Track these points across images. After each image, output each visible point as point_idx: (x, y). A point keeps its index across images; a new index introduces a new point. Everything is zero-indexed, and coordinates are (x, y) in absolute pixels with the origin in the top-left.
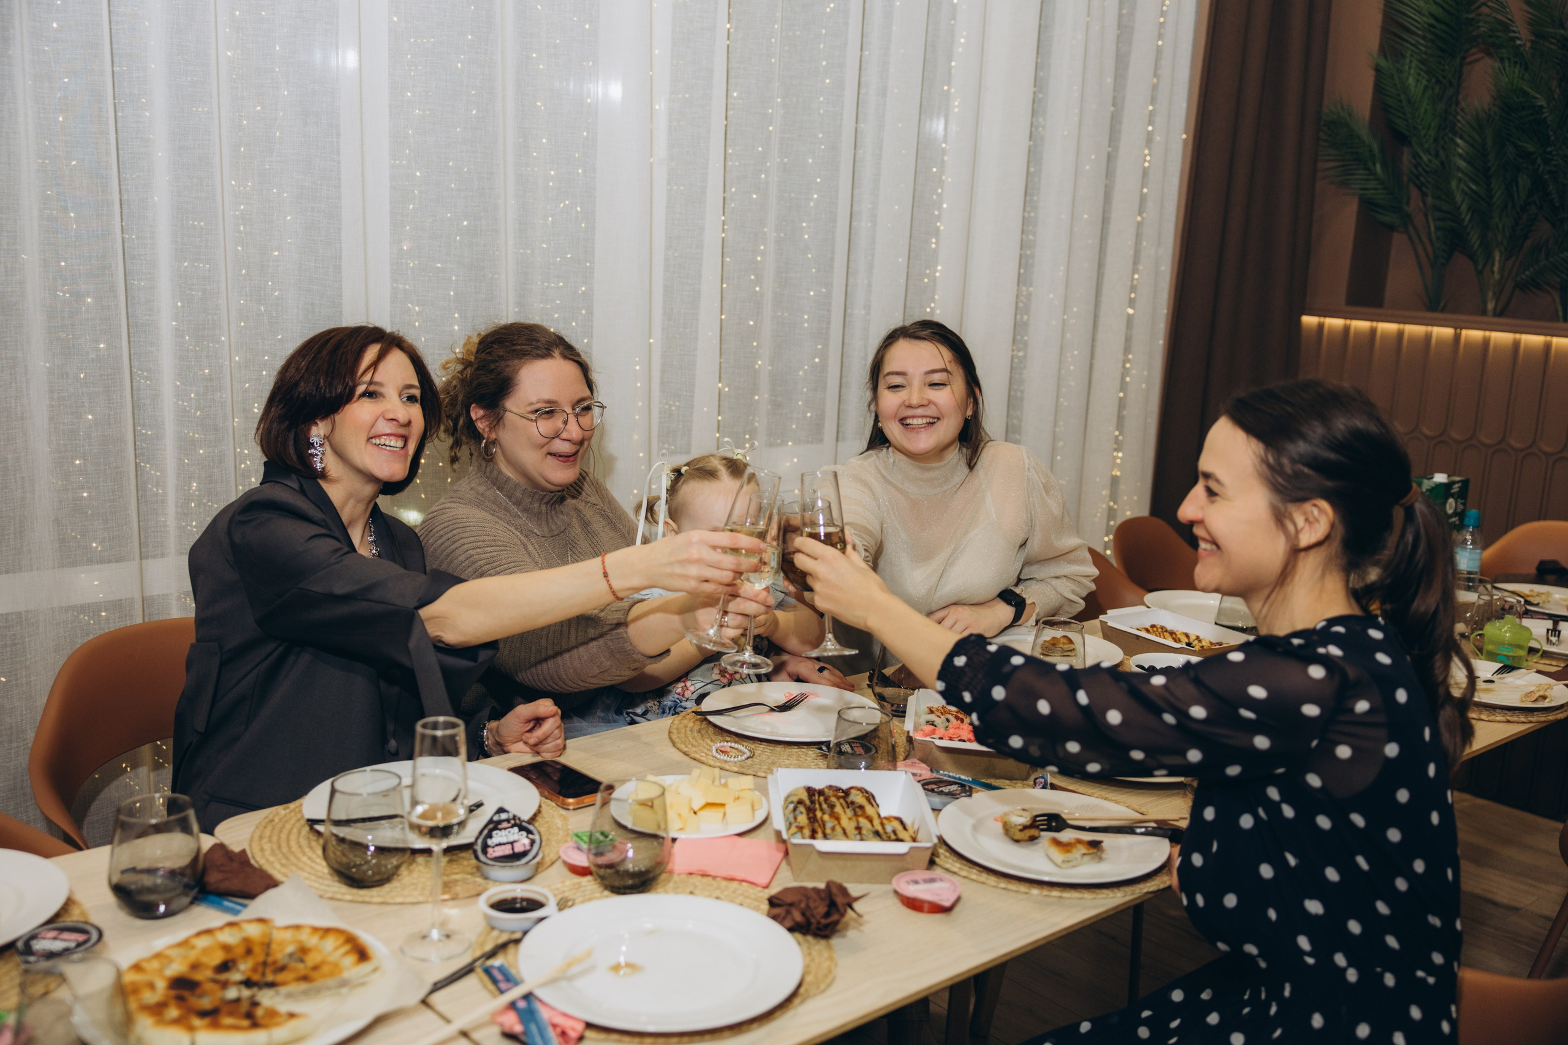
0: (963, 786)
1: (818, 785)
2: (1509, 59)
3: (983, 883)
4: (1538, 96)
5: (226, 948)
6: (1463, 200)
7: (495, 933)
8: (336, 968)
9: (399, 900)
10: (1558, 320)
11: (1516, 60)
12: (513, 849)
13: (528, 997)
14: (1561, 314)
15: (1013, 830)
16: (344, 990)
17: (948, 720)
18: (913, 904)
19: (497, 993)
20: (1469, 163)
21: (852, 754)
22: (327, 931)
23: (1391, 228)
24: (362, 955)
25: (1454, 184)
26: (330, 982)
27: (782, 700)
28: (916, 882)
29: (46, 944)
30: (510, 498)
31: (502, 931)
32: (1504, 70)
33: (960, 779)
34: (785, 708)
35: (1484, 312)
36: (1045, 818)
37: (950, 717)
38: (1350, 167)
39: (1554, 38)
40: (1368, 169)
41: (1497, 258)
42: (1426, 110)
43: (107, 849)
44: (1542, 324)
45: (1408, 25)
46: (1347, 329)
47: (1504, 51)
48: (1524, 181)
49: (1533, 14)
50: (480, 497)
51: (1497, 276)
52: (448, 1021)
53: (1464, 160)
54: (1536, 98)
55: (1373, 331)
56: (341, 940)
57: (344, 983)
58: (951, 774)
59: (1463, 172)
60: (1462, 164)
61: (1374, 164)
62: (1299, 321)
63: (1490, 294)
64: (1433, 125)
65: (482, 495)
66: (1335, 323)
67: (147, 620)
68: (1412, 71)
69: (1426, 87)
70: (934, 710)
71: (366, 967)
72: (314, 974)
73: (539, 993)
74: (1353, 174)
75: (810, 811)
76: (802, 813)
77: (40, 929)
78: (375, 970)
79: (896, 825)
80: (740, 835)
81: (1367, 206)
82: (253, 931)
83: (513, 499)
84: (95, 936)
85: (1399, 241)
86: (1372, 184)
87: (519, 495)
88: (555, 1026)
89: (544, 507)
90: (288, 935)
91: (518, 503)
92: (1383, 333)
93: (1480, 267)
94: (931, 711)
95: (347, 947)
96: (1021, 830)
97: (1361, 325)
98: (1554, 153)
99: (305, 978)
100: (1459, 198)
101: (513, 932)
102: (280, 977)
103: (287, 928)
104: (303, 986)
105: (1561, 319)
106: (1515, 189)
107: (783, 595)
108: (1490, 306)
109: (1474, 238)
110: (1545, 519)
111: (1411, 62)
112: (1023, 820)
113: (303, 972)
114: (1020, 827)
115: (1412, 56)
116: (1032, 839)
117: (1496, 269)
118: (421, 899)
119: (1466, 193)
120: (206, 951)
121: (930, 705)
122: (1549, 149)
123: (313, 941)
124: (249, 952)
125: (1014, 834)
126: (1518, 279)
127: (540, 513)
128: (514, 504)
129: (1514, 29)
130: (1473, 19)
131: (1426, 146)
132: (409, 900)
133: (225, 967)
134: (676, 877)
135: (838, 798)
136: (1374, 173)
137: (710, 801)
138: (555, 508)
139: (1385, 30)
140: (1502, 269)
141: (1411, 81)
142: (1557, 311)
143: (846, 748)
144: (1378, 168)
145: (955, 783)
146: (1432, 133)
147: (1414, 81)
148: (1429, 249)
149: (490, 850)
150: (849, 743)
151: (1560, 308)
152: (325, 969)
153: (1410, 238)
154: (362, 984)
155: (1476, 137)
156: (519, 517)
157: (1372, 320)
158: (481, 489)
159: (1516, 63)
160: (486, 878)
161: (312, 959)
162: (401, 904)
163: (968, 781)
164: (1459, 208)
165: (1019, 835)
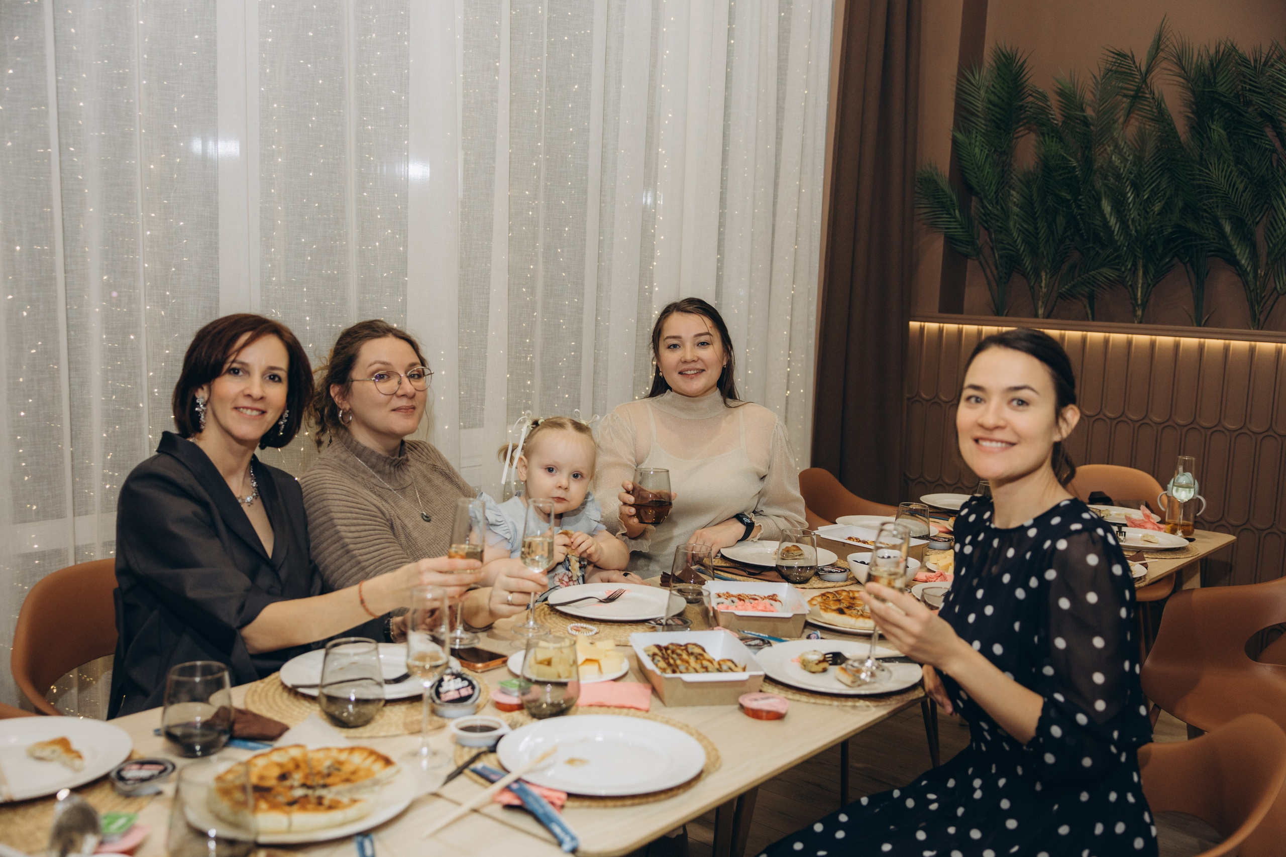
0: (762, 640)
1: (664, 644)
2: (1048, 134)
3: (798, 701)
4: (1072, 160)
5: (280, 765)
6: (1019, 235)
7: (466, 750)
8: (369, 773)
9: (382, 734)
10: (1088, 320)
11: (1053, 134)
12: (459, 693)
13: (518, 781)
14: (1090, 316)
15: (811, 664)
16: (377, 788)
17: (733, 602)
18: (755, 714)
19: (487, 783)
20: (1020, 208)
21: (675, 625)
22: (352, 750)
23: (966, 256)
24: (388, 762)
25: (1011, 224)
26: (367, 782)
27: (605, 596)
28: (756, 700)
29: (132, 773)
30: (366, 463)
31: (471, 748)
32: (1045, 141)
33: (759, 636)
34: (610, 599)
35: (1036, 316)
36: (831, 655)
37: (734, 599)
38: (937, 213)
39: (1077, 119)
40: (950, 214)
41: (1044, 277)
42: (988, 172)
43: (159, 711)
44: (1079, 322)
45: (975, 111)
46: (941, 331)
47: (1044, 128)
48: (1061, 220)
49: (1064, 103)
50: (342, 463)
51: (1044, 290)
52: (459, 804)
53: (1017, 206)
54: (1071, 161)
55: (960, 332)
56: (365, 754)
57: (376, 783)
58: (753, 633)
59: (1017, 215)
60: (1016, 209)
61: (954, 210)
62: (908, 324)
63: (1040, 303)
64: (994, 182)
65: (345, 461)
66: (932, 326)
67: (79, 563)
68: (977, 143)
69: (987, 155)
70: (721, 595)
71: (390, 770)
72: (353, 777)
73: (526, 777)
74: (940, 218)
75: (665, 659)
76: (659, 661)
77: (124, 765)
78: (398, 772)
79: (730, 664)
80: (615, 680)
81: (950, 241)
82: (295, 753)
83: (369, 464)
84: (170, 768)
85: (971, 264)
86: (953, 225)
87: (374, 460)
88: (545, 797)
89: (392, 469)
90: (321, 755)
91: (373, 467)
92: (966, 333)
93: (1032, 284)
94: (719, 596)
95: (372, 758)
96: (817, 664)
97: (951, 327)
98: (1083, 200)
99: (347, 780)
100: (1015, 234)
101: (479, 747)
102: (329, 781)
103: (319, 750)
104: (347, 786)
105: (1090, 319)
106: (1054, 227)
107: (597, 523)
108: (1041, 311)
109: (1027, 262)
110: (1089, 464)
111: (976, 137)
112: (817, 657)
113: (344, 777)
114: (817, 662)
115: (977, 133)
116: (825, 670)
117: (1043, 285)
118: (398, 732)
119: (1020, 231)
120: (266, 767)
121: (717, 592)
122: (1080, 197)
123: (343, 757)
124: (297, 767)
125: (811, 667)
126: (1060, 291)
127: (390, 473)
128: (369, 467)
129: (1052, 112)
130: (1022, 106)
131: (989, 198)
132: (390, 734)
133: (283, 777)
134: (580, 709)
135: (682, 650)
136: (955, 217)
137: (589, 657)
138: (401, 468)
139: (957, 114)
140: (1047, 285)
141: (977, 150)
142: (1087, 314)
143: (670, 622)
144: (957, 212)
145: (757, 639)
146: (994, 188)
147: (978, 151)
148: (995, 272)
149: (442, 696)
150: (671, 619)
151: (1089, 312)
152: (361, 773)
153: (981, 263)
154: (389, 783)
155: (1026, 189)
156: (374, 477)
157: (959, 324)
158: (344, 456)
159: (1053, 137)
160: (441, 716)
161: (347, 769)
162: (385, 737)
163: (765, 637)
164: (1016, 241)
165: (815, 668)
